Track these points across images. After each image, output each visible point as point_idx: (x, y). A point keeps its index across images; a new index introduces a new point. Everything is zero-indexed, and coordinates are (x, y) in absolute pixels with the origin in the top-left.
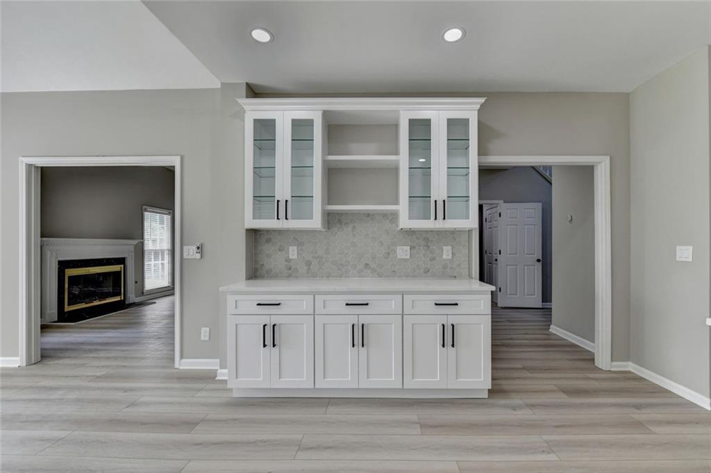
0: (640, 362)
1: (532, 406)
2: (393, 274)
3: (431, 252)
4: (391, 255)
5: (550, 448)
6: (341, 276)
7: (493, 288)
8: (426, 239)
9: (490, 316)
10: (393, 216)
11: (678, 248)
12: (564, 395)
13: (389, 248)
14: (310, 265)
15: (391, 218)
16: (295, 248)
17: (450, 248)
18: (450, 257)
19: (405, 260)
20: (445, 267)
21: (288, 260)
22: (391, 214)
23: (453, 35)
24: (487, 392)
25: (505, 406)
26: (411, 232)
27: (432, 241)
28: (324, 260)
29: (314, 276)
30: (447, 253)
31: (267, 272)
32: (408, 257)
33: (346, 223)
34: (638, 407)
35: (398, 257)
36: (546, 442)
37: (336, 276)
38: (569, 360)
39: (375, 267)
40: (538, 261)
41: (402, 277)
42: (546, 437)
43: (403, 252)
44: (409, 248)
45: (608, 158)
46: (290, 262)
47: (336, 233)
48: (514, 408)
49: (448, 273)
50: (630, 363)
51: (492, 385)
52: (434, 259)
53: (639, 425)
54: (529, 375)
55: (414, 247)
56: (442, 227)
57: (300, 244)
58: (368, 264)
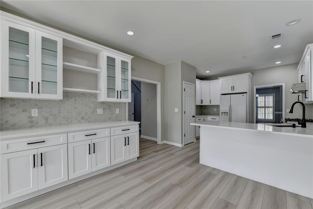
0: (167, 140)
1: (150, 158)
2: (96, 121)
3: (111, 111)
4: (95, 113)
5: (160, 166)
6: (68, 124)
7: (140, 123)
8: (110, 106)
9: (139, 132)
10: (95, 96)
11: (175, 109)
12: (154, 153)
13: (94, 109)
14: (47, 119)
15: (94, 96)
16: (36, 110)
17: (118, 109)
18: (119, 113)
19: (101, 115)
20: (117, 117)
21: (31, 117)
22: (95, 94)
23: (130, 33)
24: (137, 158)
25: (143, 161)
26: (103, 103)
27: (112, 106)
28: (57, 116)
29: (51, 125)
30: (117, 111)
31: (12, 126)
32: (102, 113)
33: (71, 97)
34: (170, 150)
35: (98, 114)
36: (158, 165)
37: (65, 124)
38: (151, 144)
39: (87, 118)
40: (133, 114)
41: (99, 122)
42: (157, 164)
43: (100, 111)
44: (103, 109)
45: (160, 83)
46: (32, 118)
47: (65, 102)
48: (146, 160)
49: (118, 119)
50: (165, 141)
51: (140, 155)
52: (112, 114)
53: (172, 154)
54: (143, 151)
55: (105, 109)
56: (116, 101)
57: (40, 108)
58: (83, 117)
